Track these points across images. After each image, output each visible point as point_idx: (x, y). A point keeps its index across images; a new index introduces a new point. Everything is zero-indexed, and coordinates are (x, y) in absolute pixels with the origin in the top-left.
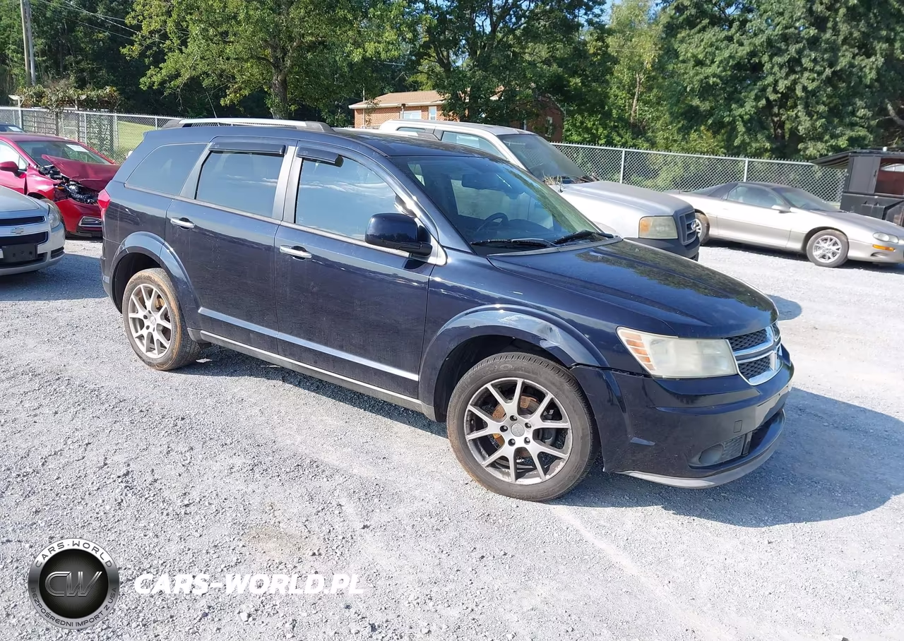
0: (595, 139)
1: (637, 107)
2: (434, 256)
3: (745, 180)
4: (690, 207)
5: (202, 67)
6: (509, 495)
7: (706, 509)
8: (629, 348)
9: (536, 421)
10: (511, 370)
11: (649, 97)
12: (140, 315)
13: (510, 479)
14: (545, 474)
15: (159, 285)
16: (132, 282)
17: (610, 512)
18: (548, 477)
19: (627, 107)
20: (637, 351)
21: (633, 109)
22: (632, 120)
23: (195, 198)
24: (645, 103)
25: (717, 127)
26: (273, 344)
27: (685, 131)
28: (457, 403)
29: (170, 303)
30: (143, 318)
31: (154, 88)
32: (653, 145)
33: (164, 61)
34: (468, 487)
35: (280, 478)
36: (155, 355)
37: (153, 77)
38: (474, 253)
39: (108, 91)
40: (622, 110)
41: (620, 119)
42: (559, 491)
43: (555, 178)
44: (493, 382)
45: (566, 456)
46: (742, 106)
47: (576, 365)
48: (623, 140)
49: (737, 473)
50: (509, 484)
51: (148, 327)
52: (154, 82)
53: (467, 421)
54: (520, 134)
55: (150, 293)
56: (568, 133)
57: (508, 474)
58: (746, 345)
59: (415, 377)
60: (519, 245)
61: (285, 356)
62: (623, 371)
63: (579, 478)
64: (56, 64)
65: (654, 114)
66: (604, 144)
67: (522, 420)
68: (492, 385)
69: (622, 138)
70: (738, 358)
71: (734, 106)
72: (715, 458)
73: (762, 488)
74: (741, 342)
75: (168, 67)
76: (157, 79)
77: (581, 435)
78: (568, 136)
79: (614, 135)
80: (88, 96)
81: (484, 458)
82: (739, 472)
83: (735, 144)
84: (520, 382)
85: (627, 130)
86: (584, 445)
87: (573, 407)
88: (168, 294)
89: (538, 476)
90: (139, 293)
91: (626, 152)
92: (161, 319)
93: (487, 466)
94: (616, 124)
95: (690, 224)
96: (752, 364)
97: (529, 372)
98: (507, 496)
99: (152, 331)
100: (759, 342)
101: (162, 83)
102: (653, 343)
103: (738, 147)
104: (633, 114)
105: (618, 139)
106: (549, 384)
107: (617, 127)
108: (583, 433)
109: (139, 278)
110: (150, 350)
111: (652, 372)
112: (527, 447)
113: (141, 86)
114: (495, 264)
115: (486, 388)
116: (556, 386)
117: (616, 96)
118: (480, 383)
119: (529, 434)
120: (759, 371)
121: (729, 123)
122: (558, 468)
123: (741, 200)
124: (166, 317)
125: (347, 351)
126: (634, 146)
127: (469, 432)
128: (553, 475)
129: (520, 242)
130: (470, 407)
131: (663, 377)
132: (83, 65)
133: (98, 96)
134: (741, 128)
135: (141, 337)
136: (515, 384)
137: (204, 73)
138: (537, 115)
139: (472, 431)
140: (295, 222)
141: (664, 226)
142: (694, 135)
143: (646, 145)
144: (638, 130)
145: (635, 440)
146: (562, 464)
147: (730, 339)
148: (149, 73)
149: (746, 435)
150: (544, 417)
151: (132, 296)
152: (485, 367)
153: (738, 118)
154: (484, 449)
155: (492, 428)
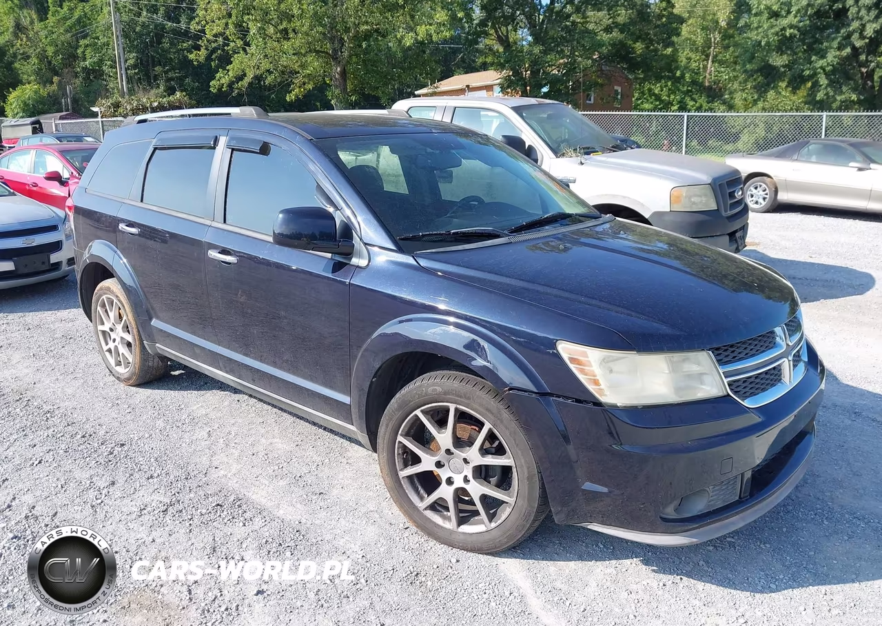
0: (667, 106)
1: (712, 69)
2: (356, 257)
3: (823, 137)
4: (737, 172)
5: (265, 65)
6: (451, 545)
7: (701, 563)
8: (572, 367)
9: (474, 455)
10: (439, 394)
11: (725, 57)
12: (106, 327)
13: (450, 525)
14: (490, 521)
15: (117, 296)
16: (96, 294)
17: (574, 567)
18: (493, 525)
19: (701, 70)
20: (582, 371)
21: (708, 72)
22: (707, 84)
23: (142, 201)
24: (721, 63)
25: (797, 82)
26: (215, 359)
27: (762, 90)
28: (385, 434)
29: (129, 316)
30: (109, 331)
31: (223, 90)
32: (731, 107)
33: (231, 63)
34: (407, 533)
35: (191, 522)
36: (121, 370)
37: (222, 79)
38: (400, 250)
39: (178, 96)
40: (697, 74)
41: (694, 82)
42: (507, 543)
43: (575, 150)
44: (422, 408)
45: (511, 500)
46: (823, 57)
47: (510, 389)
48: (697, 105)
49: (733, 523)
50: (451, 532)
51: (114, 340)
52: (223, 84)
53: (398, 454)
54: (539, 104)
55: (111, 303)
56: (639, 102)
57: (449, 519)
58: (741, 356)
59: (346, 399)
60: (461, 236)
61: (227, 372)
62: (568, 398)
63: (529, 529)
64: (147, 76)
65: (731, 75)
66: (677, 110)
67: (459, 455)
68: (422, 411)
69: (696, 102)
70: (727, 375)
71: (814, 58)
72: (699, 506)
73: (785, 530)
74: (733, 352)
75: (234, 69)
76: (225, 81)
77: (526, 475)
78: (639, 105)
79: (688, 99)
80: (159, 103)
81: (422, 499)
82: (737, 521)
83: (818, 98)
84: (452, 407)
85: (701, 93)
86: (531, 489)
87: (514, 440)
88: (125, 305)
89: (482, 522)
90: (103, 306)
91: (688, 116)
92: (124, 332)
93: (426, 509)
94: (690, 88)
95: (734, 192)
96: (752, 380)
97: (461, 397)
98: (450, 546)
99: (117, 345)
100: (762, 349)
101: (231, 85)
102: (604, 361)
103: (821, 102)
104: (708, 76)
105: (692, 103)
106: (484, 411)
107: (691, 91)
108: (529, 472)
109: (101, 289)
110: (118, 363)
111: (603, 399)
112: (467, 487)
113: (211, 89)
114: (423, 263)
115: (416, 416)
116: (493, 414)
117: (689, 59)
118: (407, 409)
119: (468, 471)
120: (762, 387)
121: (810, 77)
122: (504, 513)
123: (814, 158)
124: (126, 329)
125: (281, 368)
126: (711, 110)
127: (402, 467)
128: (499, 522)
129: (464, 233)
130: (400, 438)
131: (618, 405)
132: (170, 75)
133: (169, 102)
134: (823, 81)
135: (109, 351)
136: (447, 410)
137: (268, 71)
138: (602, 85)
139: (406, 466)
140: (225, 222)
141: (700, 196)
142: (771, 94)
143: (723, 107)
144: (714, 93)
145: (588, 486)
146: (508, 510)
147: (715, 350)
148: (218, 76)
149: (743, 475)
150: (484, 451)
151: (99, 308)
152: (412, 390)
153: (819, 70)
154: (422, 487)
155: (427, 463)
